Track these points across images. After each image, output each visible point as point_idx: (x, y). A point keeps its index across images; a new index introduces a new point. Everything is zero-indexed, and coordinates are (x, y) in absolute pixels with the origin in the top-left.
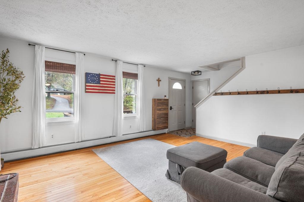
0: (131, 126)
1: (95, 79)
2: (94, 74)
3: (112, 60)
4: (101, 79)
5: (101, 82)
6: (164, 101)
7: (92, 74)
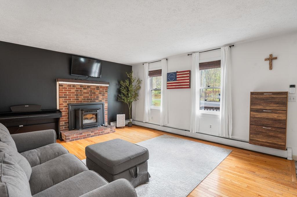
0: (211, 126)
1: (173, 77)
2: (172, 73)
3: (188, 55)
4: (177, 76)
5: (177, 79)
6: (273, 96)
7: (171, 73)
